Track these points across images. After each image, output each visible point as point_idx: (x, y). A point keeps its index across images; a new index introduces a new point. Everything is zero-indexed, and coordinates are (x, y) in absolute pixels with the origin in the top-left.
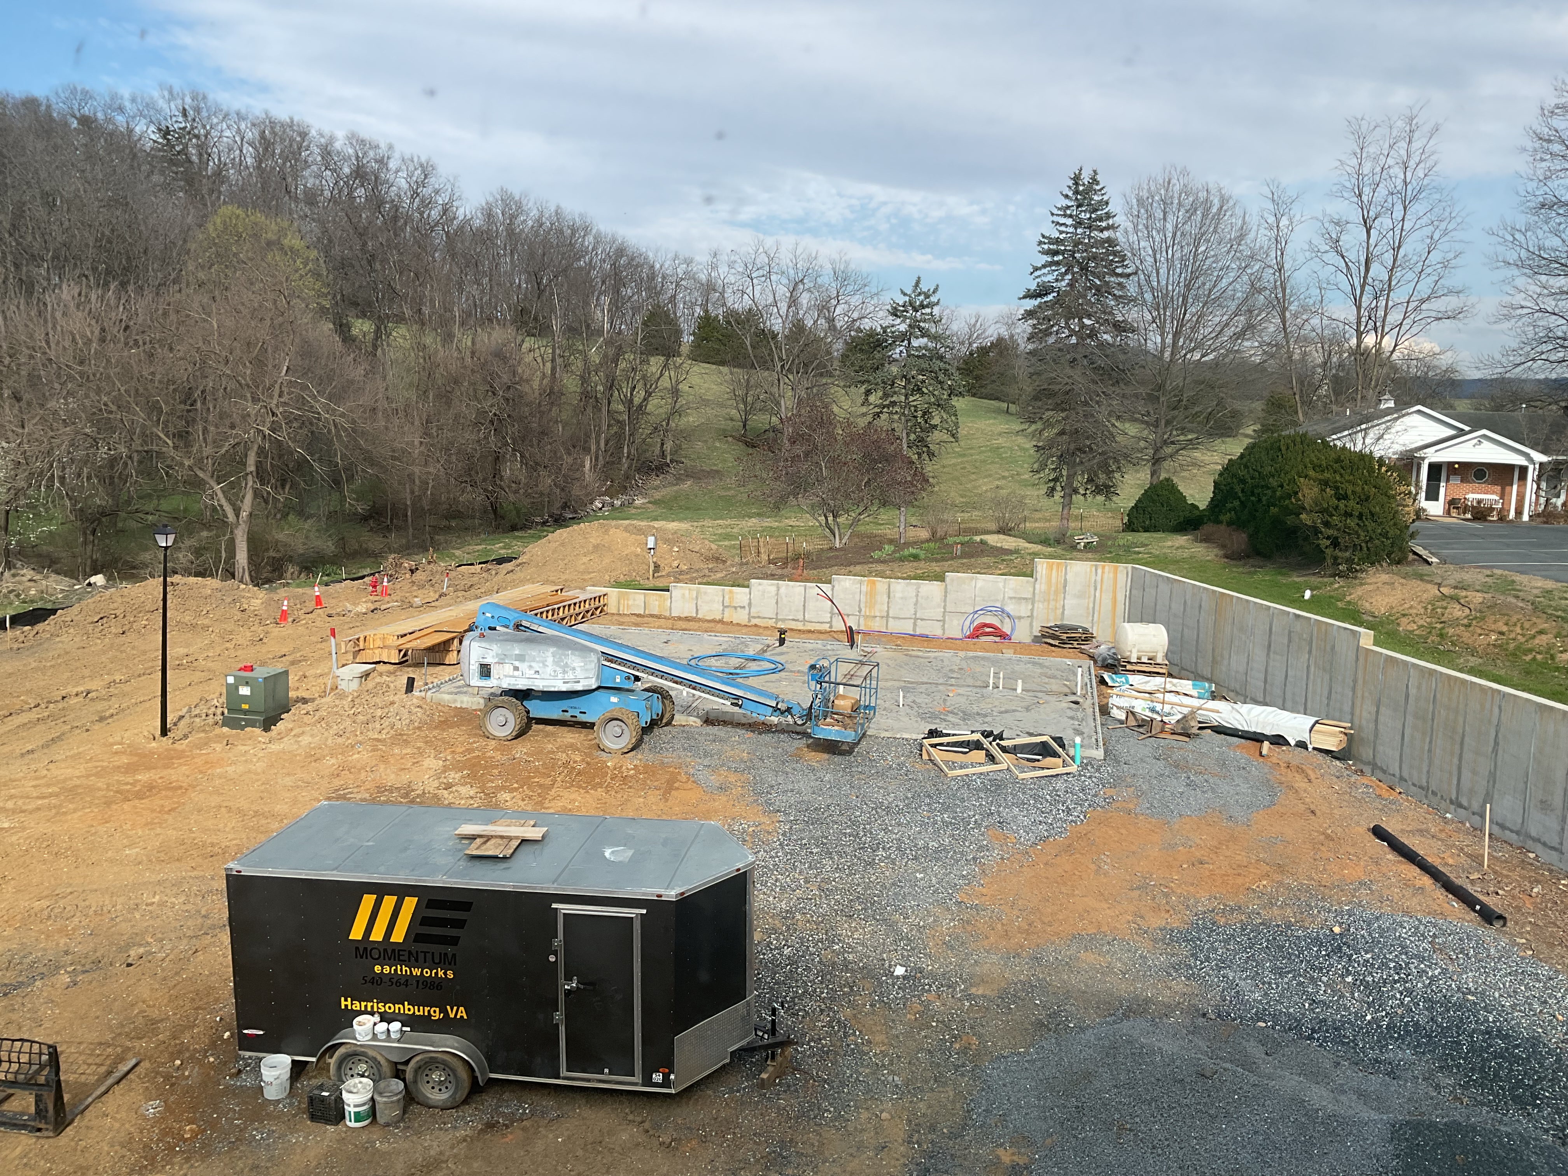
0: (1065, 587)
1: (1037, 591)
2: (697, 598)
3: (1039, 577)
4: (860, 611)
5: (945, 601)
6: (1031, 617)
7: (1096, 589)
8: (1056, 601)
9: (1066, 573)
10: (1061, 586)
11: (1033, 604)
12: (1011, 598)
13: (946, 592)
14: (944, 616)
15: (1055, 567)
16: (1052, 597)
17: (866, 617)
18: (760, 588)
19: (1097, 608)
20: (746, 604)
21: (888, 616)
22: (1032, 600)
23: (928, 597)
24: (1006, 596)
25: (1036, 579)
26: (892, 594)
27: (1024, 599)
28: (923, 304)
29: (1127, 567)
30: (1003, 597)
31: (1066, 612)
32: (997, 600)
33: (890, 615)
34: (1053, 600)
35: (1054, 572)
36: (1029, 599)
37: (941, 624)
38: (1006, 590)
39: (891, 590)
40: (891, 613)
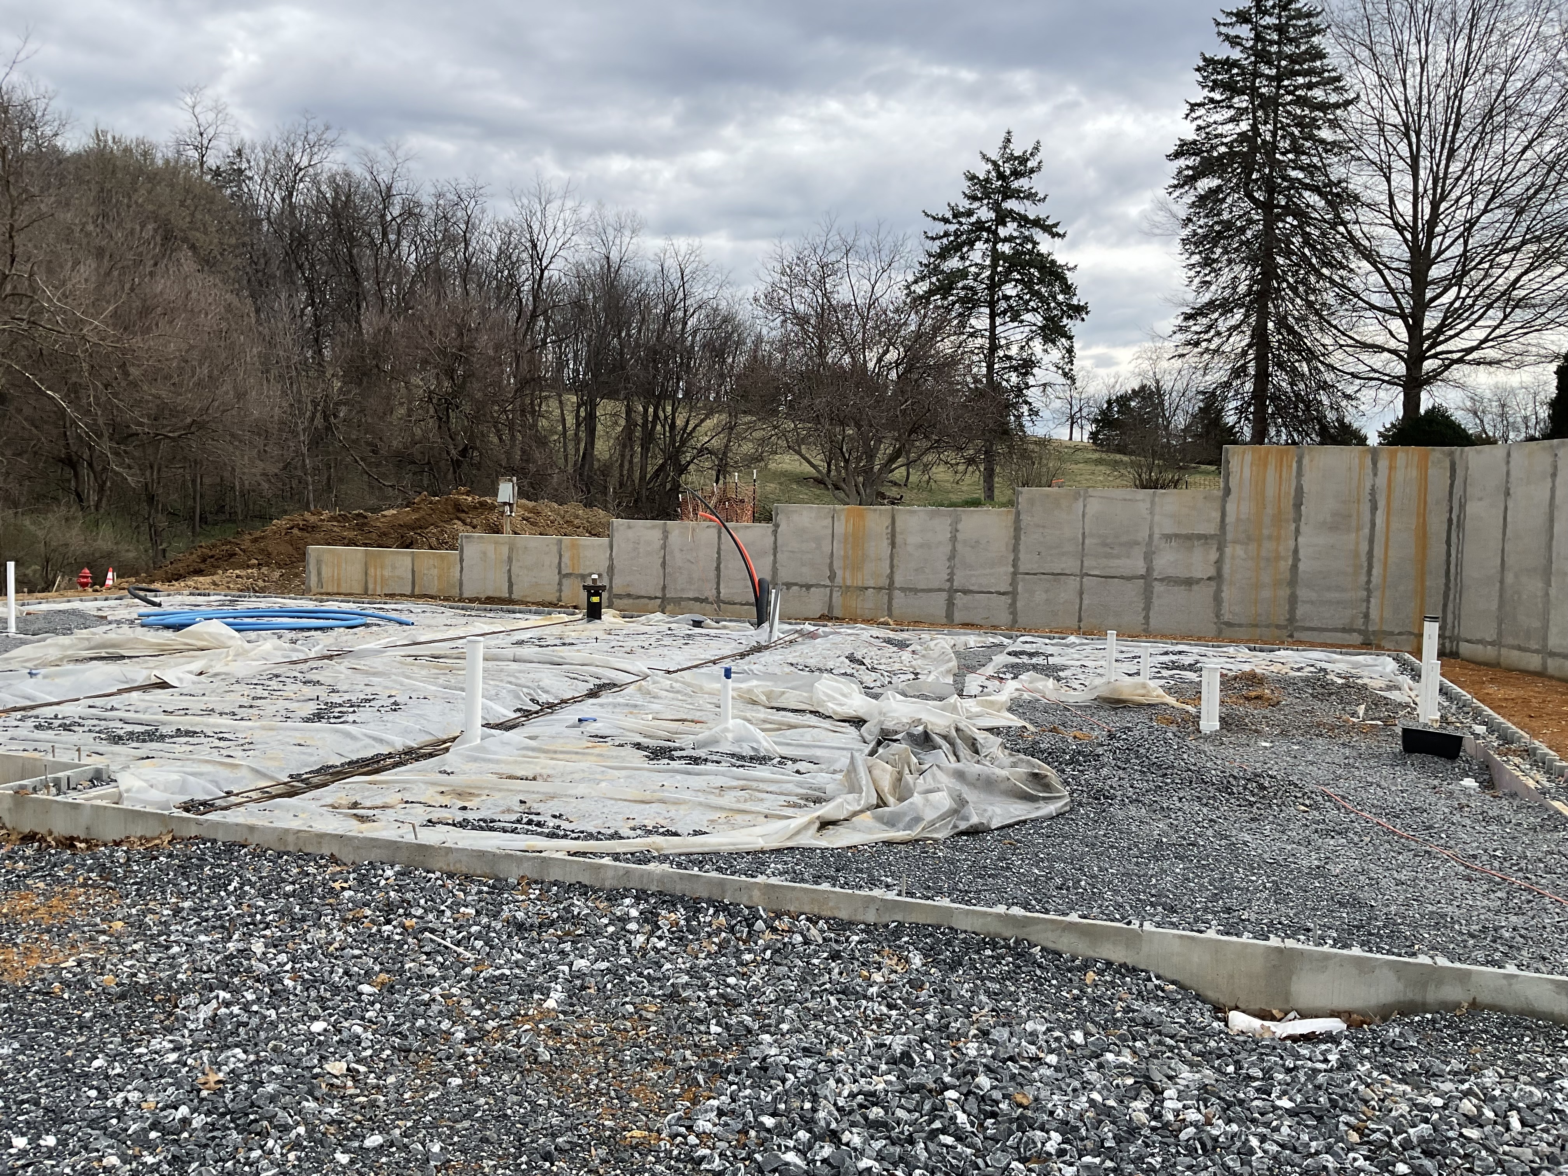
0: (1297, 506)
1: (1230, 519)
2: (510, 559)
3: (1233, 483)
4: (832, 577)
5: (1016, 549)
6: (1217, 578)
7: (1374, 508)
8: (1278, 539)
9: (1300, 474)
10: (1288, 504)
11: (1221, 549)
12: (1168, 537)
13: (1017, 529)
14: (1014, 583)
15: (1272, 461)
16: (1266, 532)
17: (846, 589)
18: (630, 534)
19: (1378, 552)
20: (602, 569)
21: (891, 587)
22: (1219, 540)
23: (977, 542)
24: (1157, 531)
25: (1227, 491)
26: (899, 539)
27: (1200, 537)
28: (1017, 174)
29: (1451, 454)
30: (1151, 536)
31: (1302, 566)
32: (1137, 543)
33: (897, 585)
34: (1270, 538)
35: (1271, 474)
36: (1212, 536)
37: (1007, 600)
38: (1157, 518)
39: (898, 530)
40: (899, 580)
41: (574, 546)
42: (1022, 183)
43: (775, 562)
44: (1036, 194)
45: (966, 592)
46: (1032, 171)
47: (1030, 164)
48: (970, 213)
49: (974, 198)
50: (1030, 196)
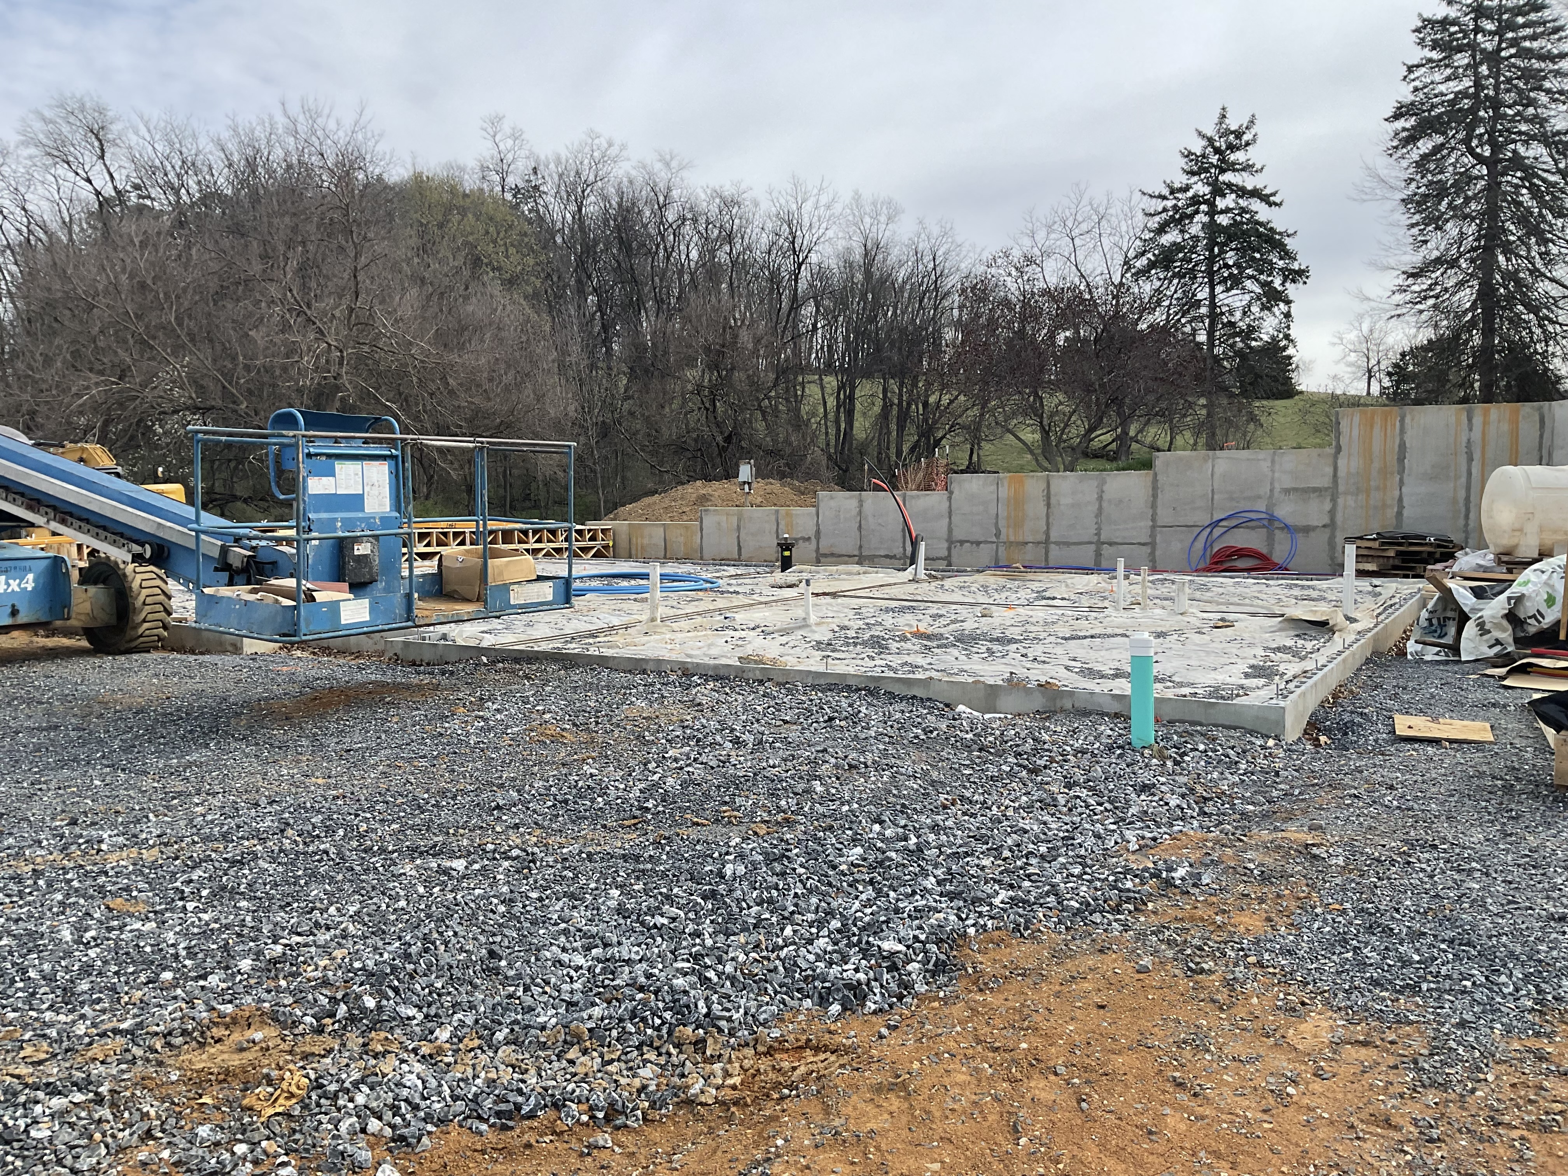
0: (1401, 459)
1: (1341, 473)
2: (739, 528)
3: (1343, 441)
4: (998, 534)
5: (1154, 506)
6: (1331, 525)
7: (1473, 460)
8: (1384, 488)
9: (1402, 431)
10: (1392, 459)
11: (1334, 500)
12: (1287, 491)
13: (1155, 488)
14: (1153, 536)
15: (1378, 420)
16: (1372, 483)
17: (1009, 544)
18: (832, 503)
19: (1475, 497)
20: (811, 533)
21: (1047, 542)
22: (1332, 492)
23: (1121, 501)
24: (1277, 486)
25: (1339, 449)
26: (1053, 501)
27: (1315, 490)
28: (1232, 148)
29: (1541, 407)
30: (1272, 491)
31: (1406, 513)
32: (1259, 497)
33: (1052, 539)
34: (1377, 488)
35: (1377, 430)
36: (1326, 489)
37: (1148, 549)
38: (1277, 475)
39: (1052, 492)
40: (1054, 536)
41: (788, 514)
42: (1238, 156)
43: (950, 523)
44: (1253, 166)
45: (1111, 544)
46: (1247, 144)
47: (1246, 138)
48: (1187, 188)
49: (1192, 173)
50: (1247, 168)
